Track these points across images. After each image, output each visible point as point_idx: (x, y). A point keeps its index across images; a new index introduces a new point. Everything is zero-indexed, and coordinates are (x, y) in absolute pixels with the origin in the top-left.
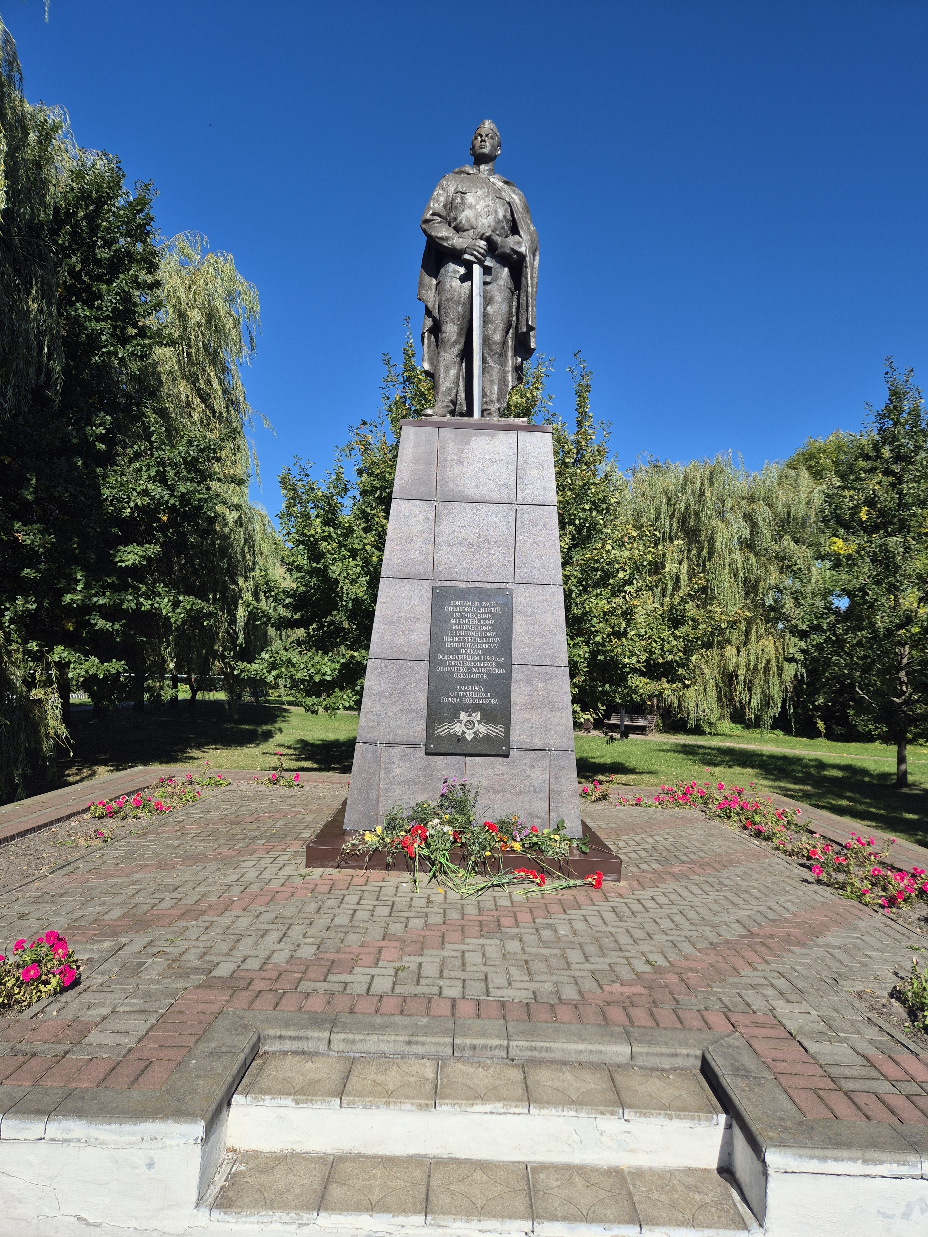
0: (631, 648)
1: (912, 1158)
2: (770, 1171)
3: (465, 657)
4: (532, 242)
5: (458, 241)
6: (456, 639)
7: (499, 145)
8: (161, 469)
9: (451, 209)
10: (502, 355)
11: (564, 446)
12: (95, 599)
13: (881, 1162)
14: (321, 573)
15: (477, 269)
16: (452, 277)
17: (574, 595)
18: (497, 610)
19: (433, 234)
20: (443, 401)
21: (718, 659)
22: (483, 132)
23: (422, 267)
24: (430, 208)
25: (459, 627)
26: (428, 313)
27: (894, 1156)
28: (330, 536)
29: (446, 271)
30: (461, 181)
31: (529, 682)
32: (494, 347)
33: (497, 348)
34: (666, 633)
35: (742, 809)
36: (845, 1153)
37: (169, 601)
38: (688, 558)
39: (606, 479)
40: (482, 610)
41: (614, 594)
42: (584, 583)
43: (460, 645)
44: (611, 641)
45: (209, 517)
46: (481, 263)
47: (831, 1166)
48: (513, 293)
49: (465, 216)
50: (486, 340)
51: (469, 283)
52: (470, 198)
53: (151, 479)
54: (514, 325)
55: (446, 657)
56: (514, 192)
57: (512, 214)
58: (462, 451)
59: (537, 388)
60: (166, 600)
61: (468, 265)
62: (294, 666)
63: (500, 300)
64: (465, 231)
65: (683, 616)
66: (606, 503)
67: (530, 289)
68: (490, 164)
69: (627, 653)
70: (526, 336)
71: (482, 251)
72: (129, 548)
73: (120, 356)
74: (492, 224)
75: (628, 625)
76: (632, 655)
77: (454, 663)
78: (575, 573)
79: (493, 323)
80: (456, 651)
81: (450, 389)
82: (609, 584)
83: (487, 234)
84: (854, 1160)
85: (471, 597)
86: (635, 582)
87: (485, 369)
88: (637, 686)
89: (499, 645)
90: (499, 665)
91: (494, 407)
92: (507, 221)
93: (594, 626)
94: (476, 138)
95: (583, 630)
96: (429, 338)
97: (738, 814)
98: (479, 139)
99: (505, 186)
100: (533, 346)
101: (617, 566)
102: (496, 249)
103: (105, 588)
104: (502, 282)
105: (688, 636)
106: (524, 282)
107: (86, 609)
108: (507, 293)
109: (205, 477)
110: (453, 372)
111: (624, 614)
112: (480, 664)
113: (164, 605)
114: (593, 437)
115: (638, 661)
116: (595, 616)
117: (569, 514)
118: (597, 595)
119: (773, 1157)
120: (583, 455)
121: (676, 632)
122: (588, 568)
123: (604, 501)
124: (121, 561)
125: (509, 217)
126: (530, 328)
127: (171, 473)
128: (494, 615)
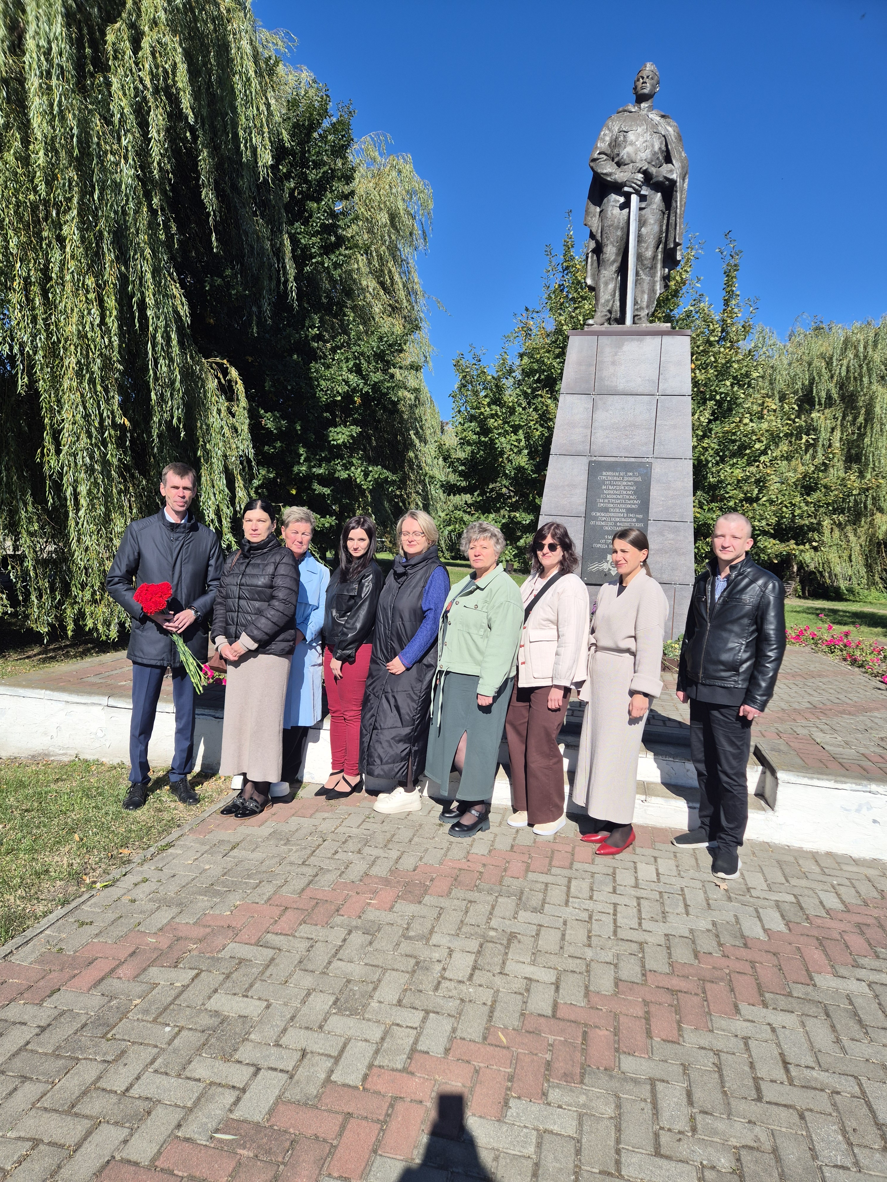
0: (762, 512)
1: (865, 782)
2: (779, 782)
3: (612, 515)
4: (683, 167)
5: (620, 176)
6: (606, 501)
7: (658, 83)
8: (357, 362)
9: (615, 146)
10: (653, 267)
11: (709, 326)
12: (314, 470)
13: (846, 783)
14: (490, 446)
15: (634, 198)
16: (613, 206)
17: (710, 465)
18: (639, 479)
19: (599, 171)
20: (601, 312)
21: (866, 527)
22: (645, 74)
23: (589, 198)
24: (597, 148)
25: (609, 492)
26: (592, 236)
27: (854, 781)
28: (496, 414)
29: (608, 201)
30: (624, 121)
31: (661, 534)
32: (646, 262)
33: (647, 263)
34: (798, 499)
35: (845, 646)
36: (825, 777)
37: (362, 471)
38: (842, 425)
39: (749, 354)
40: (626, 479)
41: (749, 464)
42: (721, 454)
43: (609, 505)
44: (743, 506)
45: (393, 402)
46: (637, 192)
47: (816, 782)
48: (664, 213)
49: (626, 152)
50: (639, 257)
51: (627, 210)
52: (631, 136)
53: (350, 371)
54: (663, 240)
55: (598, 514)
56: (669, 124)
57: (667, 145)
58: (616, 354)
59: (686, 271)
60: (359, 470)
61: (628, 196)
62: (465, 524)
63: (652, 222)
64: (625, 165)
65: (816, 484)
66: (748, 377)
67: (678, 211)
68: (650, 101)
69: (758, 517)
70: (674, 251)
71: (639, 183)
72: (338, 429)
73: (326, 265)
74: (649, 156)
75: (760, 491)
76: (762, 519)
77: (604, 518)
78: (713, 445)
79: (645, 242)
80: (606, 510)
81: (608, 301)
82: (745, 455)
83: (644, 168)
84: (829, 780)
85: (619, 469)
86: (769, 452)
87: (637, 282)
88: (765, 547)
89: (639, 505)
90: (638, 520)
91: (643, 313)
92: (662, 152)
93: (728, 493)
94: (638, 80)
95: (718, 496)
96: (592, 257)
97: (841, 650)
98: (641, 81)
99: (662, 121)
100: (679, 258)
101: (754, 438)
102: (651, 179)
103: (321, 461)
104: (654, 206)
105: (819, 501)
106: (674, 204)
107: (310, 477)
108: (659, 215)
109: (388, 364)
110: (611, 286)
111: (757, 482)
112: (624, 520)
113: (357, 474)
114: (739, 315)
115: (768, 525)
116: (729, 484)
117: (711, 390)
118: (733, 465)
119: (780, 775)
120: (728, 333)
121: (809, 499)
122: (726, 441)
123: (747, 375)
124: (334, 440)
125: (664, 148)
126: (677, 244)
127: (365, 365)
128: (636, 483)
